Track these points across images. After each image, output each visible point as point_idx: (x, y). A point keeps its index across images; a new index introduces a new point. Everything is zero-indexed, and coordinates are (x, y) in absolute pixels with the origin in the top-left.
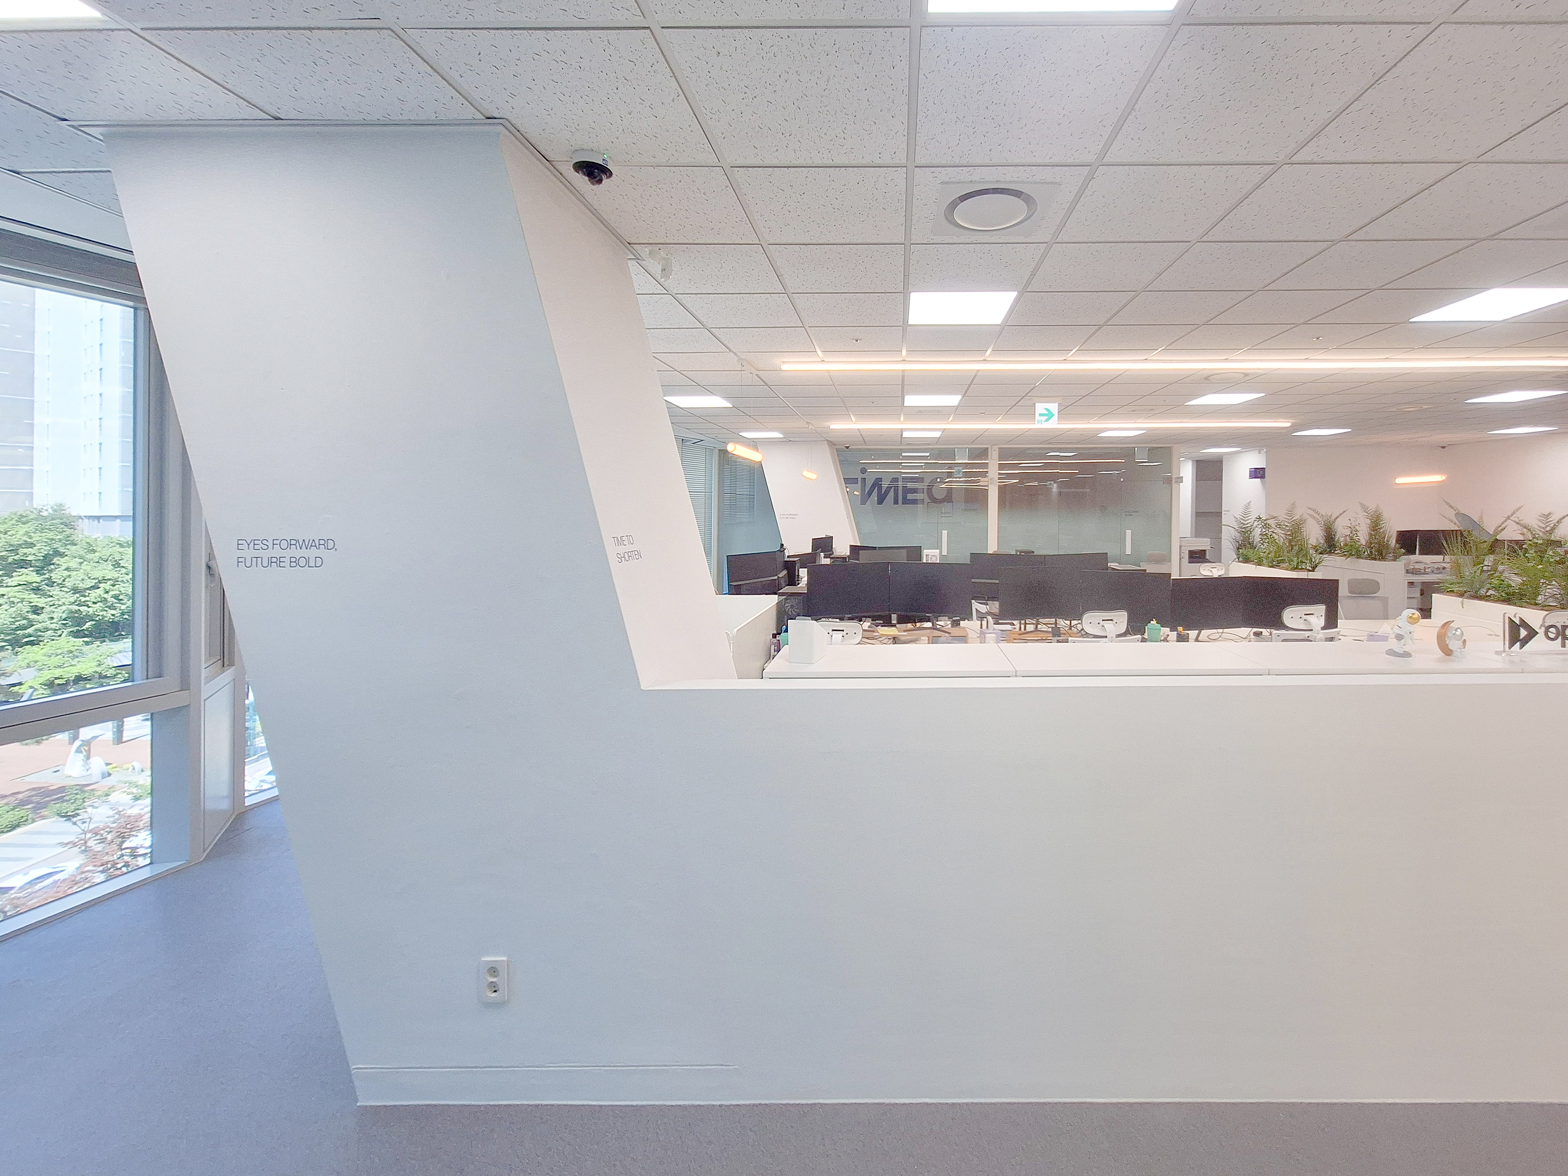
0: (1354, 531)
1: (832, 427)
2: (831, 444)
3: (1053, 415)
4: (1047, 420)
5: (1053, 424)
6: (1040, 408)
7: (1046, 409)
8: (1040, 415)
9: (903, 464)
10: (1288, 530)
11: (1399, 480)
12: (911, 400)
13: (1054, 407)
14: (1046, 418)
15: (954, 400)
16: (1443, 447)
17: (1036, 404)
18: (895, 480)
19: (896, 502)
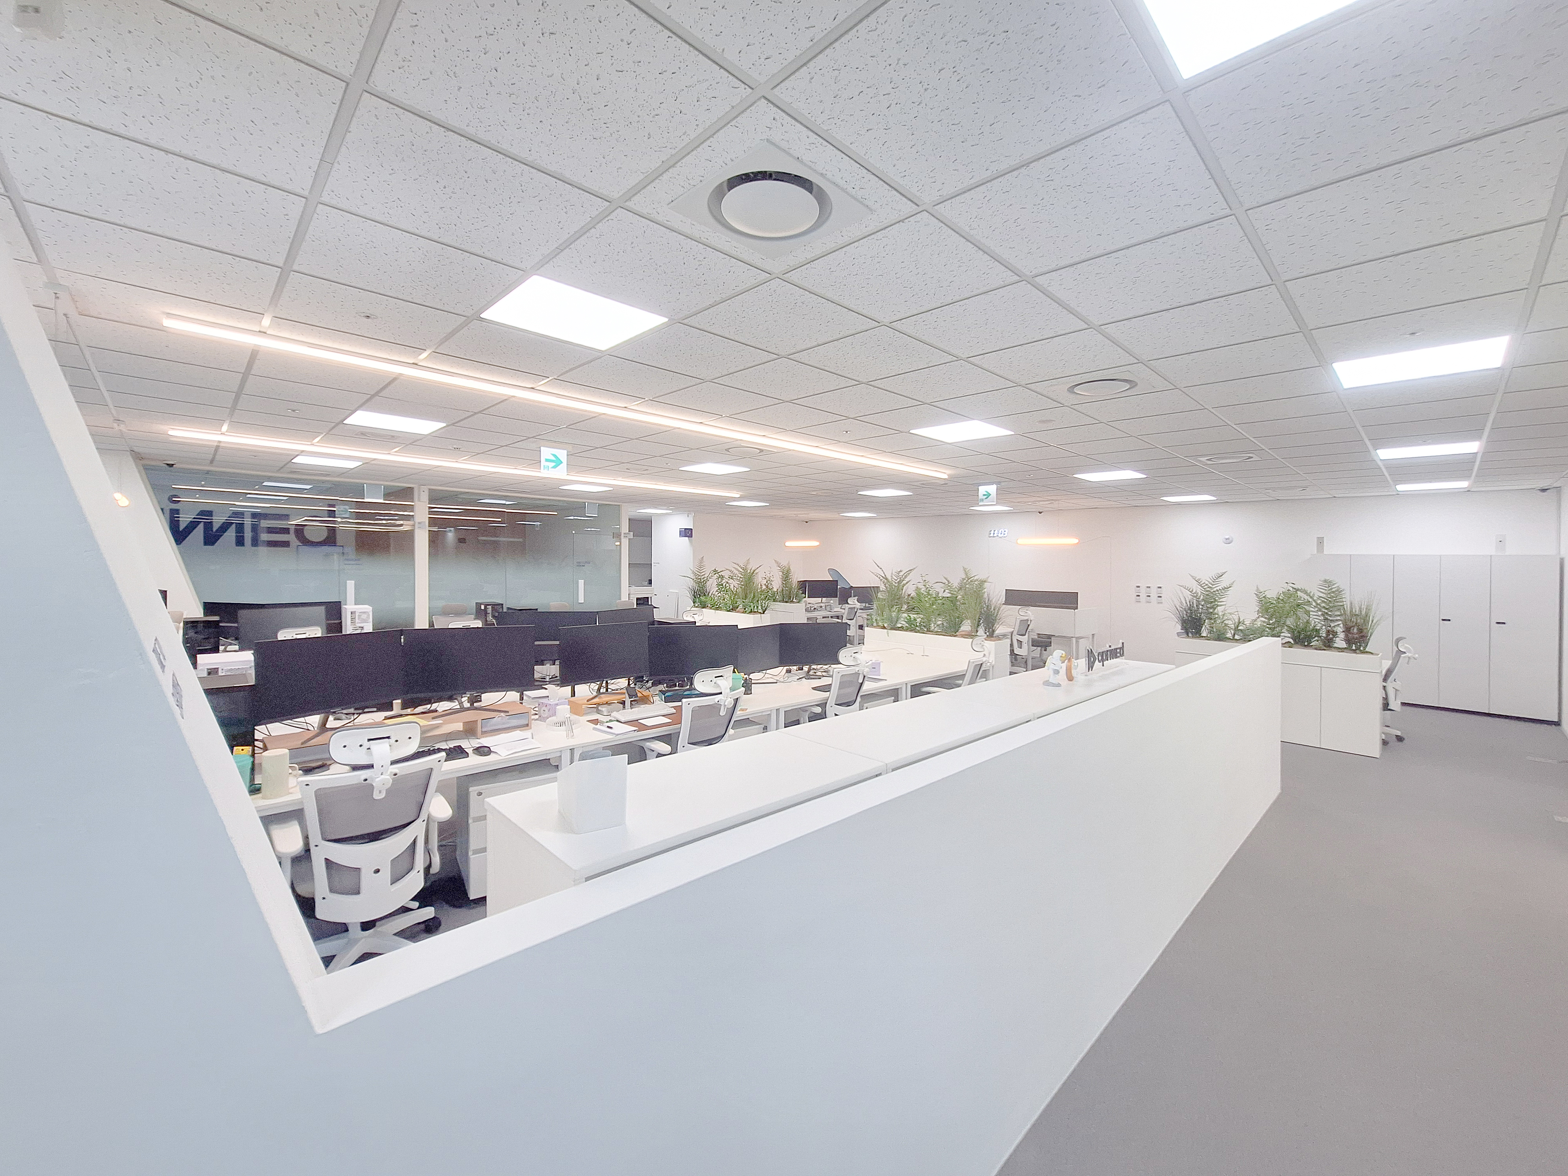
0: (769, 581)
1: (171, 433)
2: (138, 457)
3: (562, 463)
4: (554, 467)
5: (560, 473)
6: (546, 452)
7: (553, 455)
8: (547, 460)
9: (248, 496)
10: (742, 581)
11: (788, 544)
12: (361, 418)
13: (562, 454)
14: (553, 464)
15: (426, 427)
16: (807, 522)
17: (542, 448)
18: (236, 514)
19: (240, 542)
